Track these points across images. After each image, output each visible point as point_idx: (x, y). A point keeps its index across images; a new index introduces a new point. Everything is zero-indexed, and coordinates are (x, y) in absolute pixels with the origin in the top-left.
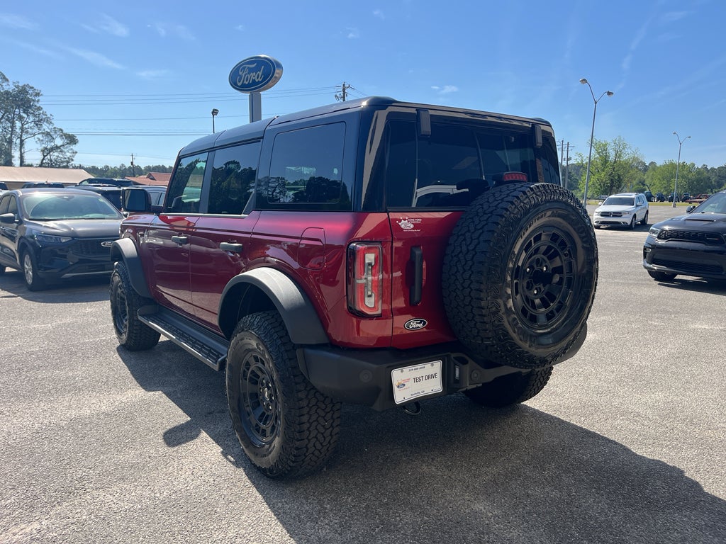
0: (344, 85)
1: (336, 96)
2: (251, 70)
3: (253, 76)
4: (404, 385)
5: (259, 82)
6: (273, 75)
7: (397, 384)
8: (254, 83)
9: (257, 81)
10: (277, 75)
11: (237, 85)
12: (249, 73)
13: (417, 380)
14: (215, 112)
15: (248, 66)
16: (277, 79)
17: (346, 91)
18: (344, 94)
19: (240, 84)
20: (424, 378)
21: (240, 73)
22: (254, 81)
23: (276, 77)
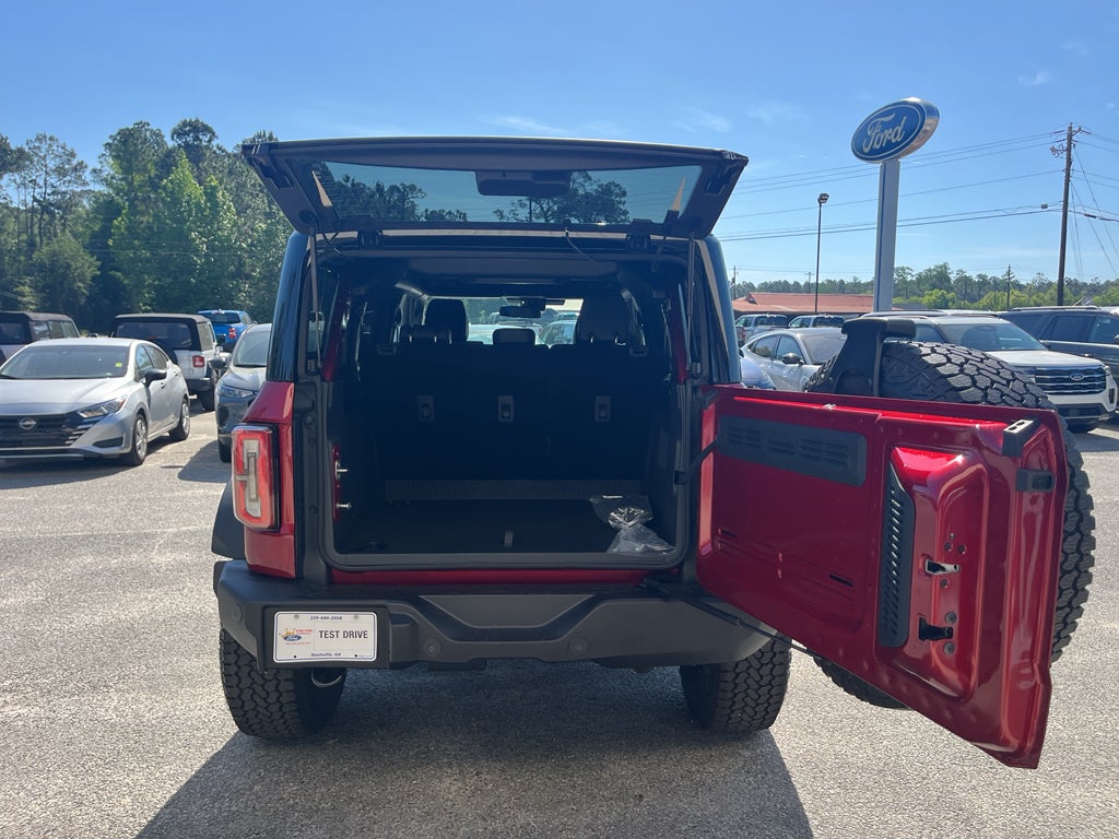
0: (1070, 128)
1: (1053, 150)
2: (886, 126)
3: (889, 135)
4: (299, 638)
5: (898, 143)
6: (921, 128)
7: (284, 634)
8: (890, 145)
9: (894, 141)
10: (928, 128)
11: (862, 152)
12: (882, 131)
13: (323, 634)
14: (823, 198)
15: (880, 119)
16: (929, 134)
17: (1074, 138)
18: (1069, 144)
19: (866, 150)
20: (341, 634)
21: (869, 133)
22: (889, 141)
23: (926, 131)
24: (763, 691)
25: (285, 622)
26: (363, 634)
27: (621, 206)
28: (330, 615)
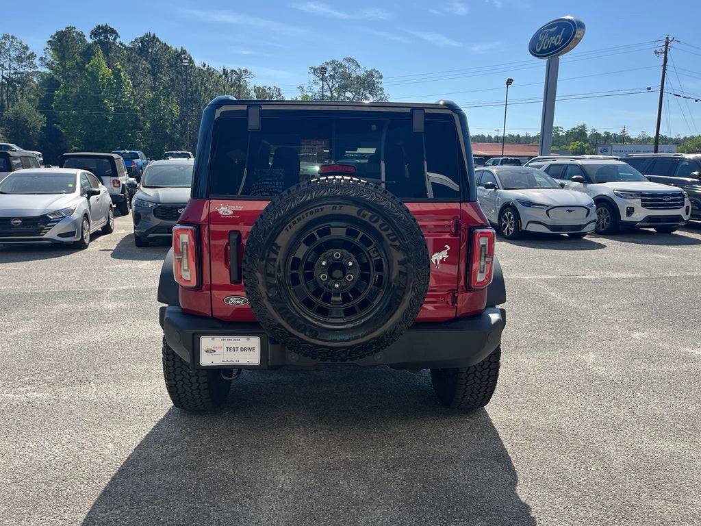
0: (667, 38)
1: (656, 52)
2: (551, 34)
3: (553, 40)
4: (215, 351)
5: (558, 46)
6: (573, 36)
7: (206, 349)
8: (554, 47)
9: (556, 45)
10: (578, 36)
11: (535, 51)
12: (549, 38)
13: (229, 349)
14: (509, 82)
15: (548, 30)
16: (578, 40)
17: (669, 45)
18: (666, 48)
19: (538, 50)
20: (239, 349)
21: (540, 39)
22: (553, 45)
23: (577, 38)
24: (483, 385)
25: (206, 342)
26: (252, 349)
27: (379, 85)
28: (233, 338)
